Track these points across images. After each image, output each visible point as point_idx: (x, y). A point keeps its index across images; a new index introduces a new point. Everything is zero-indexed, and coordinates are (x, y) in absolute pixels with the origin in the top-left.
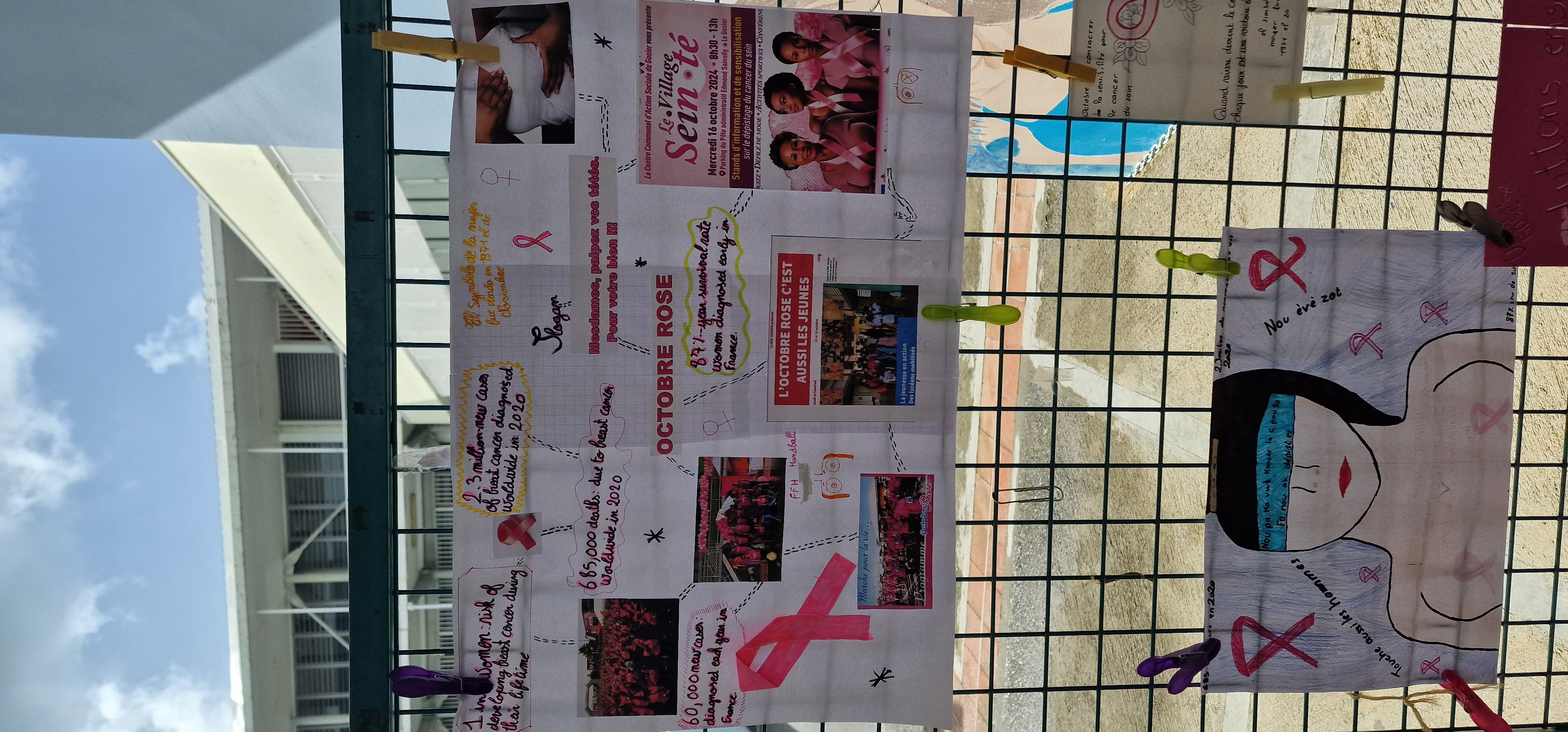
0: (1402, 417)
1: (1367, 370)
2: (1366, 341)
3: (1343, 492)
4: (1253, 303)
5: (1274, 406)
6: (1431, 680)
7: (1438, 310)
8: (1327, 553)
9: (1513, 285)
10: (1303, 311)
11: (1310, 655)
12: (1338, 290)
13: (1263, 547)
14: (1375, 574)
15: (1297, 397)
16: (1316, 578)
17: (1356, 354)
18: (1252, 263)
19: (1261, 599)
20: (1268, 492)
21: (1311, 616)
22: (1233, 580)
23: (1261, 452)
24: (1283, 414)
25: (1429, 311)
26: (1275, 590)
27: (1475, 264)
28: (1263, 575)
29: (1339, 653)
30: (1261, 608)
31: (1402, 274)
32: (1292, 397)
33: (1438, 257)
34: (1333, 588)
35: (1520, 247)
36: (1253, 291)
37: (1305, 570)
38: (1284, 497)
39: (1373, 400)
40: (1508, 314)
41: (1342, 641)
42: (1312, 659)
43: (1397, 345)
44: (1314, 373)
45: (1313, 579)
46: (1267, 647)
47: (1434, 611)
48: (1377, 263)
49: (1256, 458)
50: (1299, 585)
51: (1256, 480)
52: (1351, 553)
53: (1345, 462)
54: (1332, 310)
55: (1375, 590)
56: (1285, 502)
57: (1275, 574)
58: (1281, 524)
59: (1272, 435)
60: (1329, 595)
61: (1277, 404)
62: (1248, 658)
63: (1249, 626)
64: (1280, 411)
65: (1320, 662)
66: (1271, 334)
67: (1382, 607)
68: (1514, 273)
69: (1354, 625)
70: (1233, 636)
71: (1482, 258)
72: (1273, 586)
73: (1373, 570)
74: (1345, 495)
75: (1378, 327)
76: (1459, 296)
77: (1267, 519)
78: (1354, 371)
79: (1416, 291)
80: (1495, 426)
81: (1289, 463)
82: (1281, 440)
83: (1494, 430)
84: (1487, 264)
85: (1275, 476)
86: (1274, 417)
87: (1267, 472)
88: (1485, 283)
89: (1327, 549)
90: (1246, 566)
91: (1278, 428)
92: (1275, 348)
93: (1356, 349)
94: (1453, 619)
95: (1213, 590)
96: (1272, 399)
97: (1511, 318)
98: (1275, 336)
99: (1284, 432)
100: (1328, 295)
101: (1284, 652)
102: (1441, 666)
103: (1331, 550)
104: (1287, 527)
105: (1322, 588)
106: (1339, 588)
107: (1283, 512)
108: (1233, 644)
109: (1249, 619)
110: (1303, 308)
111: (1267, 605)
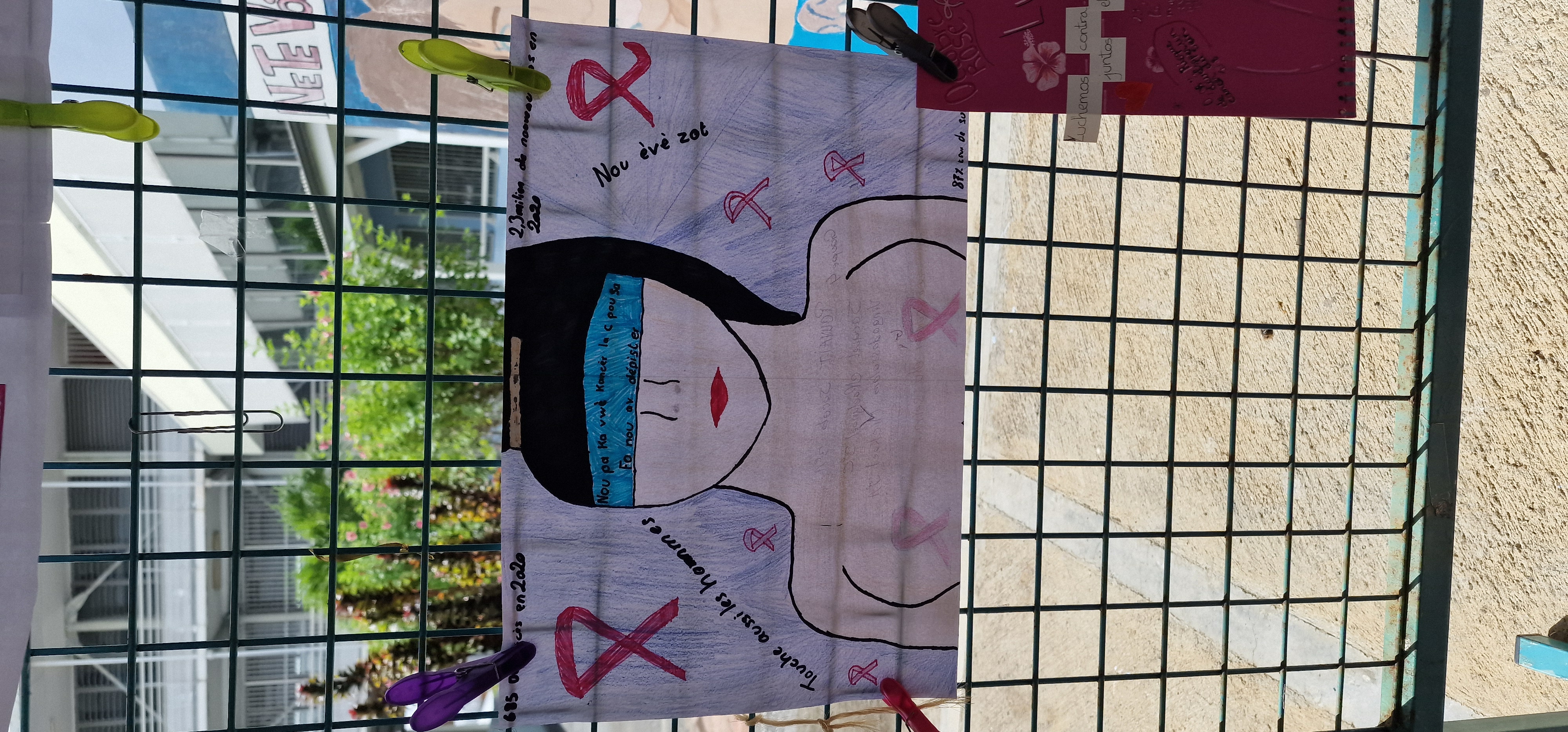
0: (801, 315)
1: (750, 244)
2: (747, 203)
3: (716, 419)
4: (574, 137)
5: (612, 292)
6: (865, 692)
7: (850, 164)
8: (695, 508)
9: (962, 137)
10: (649, 153)
11: (675, 661)
12: (702, 126)
13: (599, 501)
14: (768, 539)
15: (646, 279)
16: (679, 546)
17: (733, 221)
18: (571, 77)
19: (599, 579)
20: (604, 419)
21: (674, 603)
22: (553, 552)
23: (591, 360)
24: (626, 303)
25: (837, 165)
26: (618, 566)
27: (904, 103)
28: (601, 544)
29: (718, 657)
30: (599, 594)
31: (797, 109)
32: (639, 280)
33: (851, 90)
34: (704, 559)
35: (969, 83)
36: (574, 119)
37: (662, 535)
38: (630, 427)
39: (759, 288)
40: (955, 176)
41: (721, 639)
42: (677, 667)
43: (792, 210)
44: (671, 246)
45: (674, 548)
46: (609, 651)
47: (866, 593)
48: (760, 91)
49: (582, 368)
50: (657, 557)
51: (583, 400)
52: (731, 508)
53: (718, 376)
54: (696, 154)
55: (769, 563)
56: (631, 433)
57: (619, 541)
58: (626, 467)
59: (609, 335)
60: (699, 571)
61: (616, 289)
62: (581, 669)
63: (582, 621)
64: (620, 299)
65: (690, 672)
66: (603, 185)
67: (781, 587)
68: (963, 121)
69: (738, 615)
70: (558, 637)
71: (914, 95)
72: (615, 559)
73: (764, 532)
74: (719, 423)
75: (764, 184)
76: (881, 145)
77: (603, 459)
78: (731, 246)
79: (818, 135)
80: (939, 332)
81: (633, 375)
82: (624, 342)
83: (937, 338)
84: (922, 102)
85: (613, 394)
86: (611, 308)
87: (600, 389)
88: (920, 131)
89: (695, 502)
90: (574, 529)
91: (618, 325)
92: (609, 203)
93: (733, 214)
94: (893, 604)
95: (522, 568)
96: (610, 281)
97: (959, 182)
98: (609, 188)
99: (626, 331)
100: (688, 134)
101: (634, 659)
102: (880, 673)
103: (699, 505)
104: (635, 471)
105: (689, 561)
106: (715, 560)
107: (630, 449)
108: (558, 649)
109: (581, 611)
110: (650, 148)
111: (609, 588)
